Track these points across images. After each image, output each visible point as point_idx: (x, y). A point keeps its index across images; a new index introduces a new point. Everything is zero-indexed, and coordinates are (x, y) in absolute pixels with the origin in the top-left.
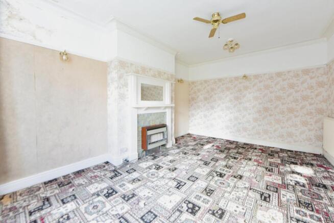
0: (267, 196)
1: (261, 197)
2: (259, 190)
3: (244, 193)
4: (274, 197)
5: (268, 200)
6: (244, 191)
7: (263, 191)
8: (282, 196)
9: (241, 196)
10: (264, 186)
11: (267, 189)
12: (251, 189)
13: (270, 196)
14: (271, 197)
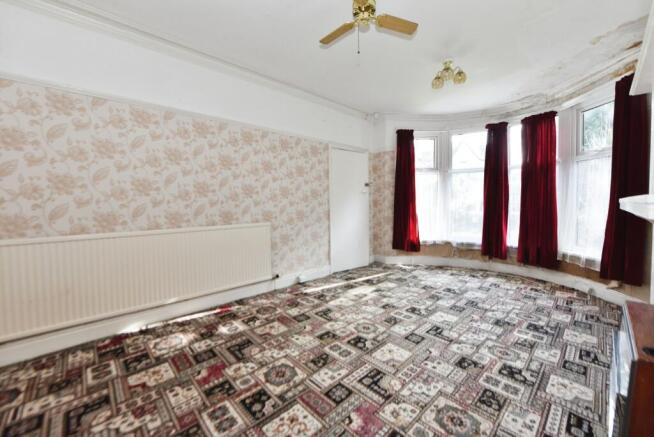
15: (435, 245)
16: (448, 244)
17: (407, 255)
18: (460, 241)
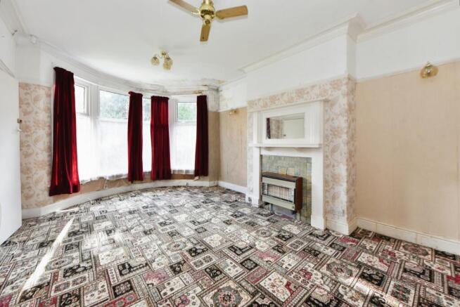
0: (123, 272)
1: (129, 265)
2: (138, 272)
3: (148, 255)
4: (115, 276)
5: (121, 268)
6: (150, 256)
7: (131, 274)
8: (106, 287)
9: (148, 251)
10: (135, 283)
11: (129, 281)
12: (147, 264)
13: (121, 274)
14: (118, 273)
15: (92, 182)
16: (101, 179)
17: (64, 198)
18: (110, 174)
